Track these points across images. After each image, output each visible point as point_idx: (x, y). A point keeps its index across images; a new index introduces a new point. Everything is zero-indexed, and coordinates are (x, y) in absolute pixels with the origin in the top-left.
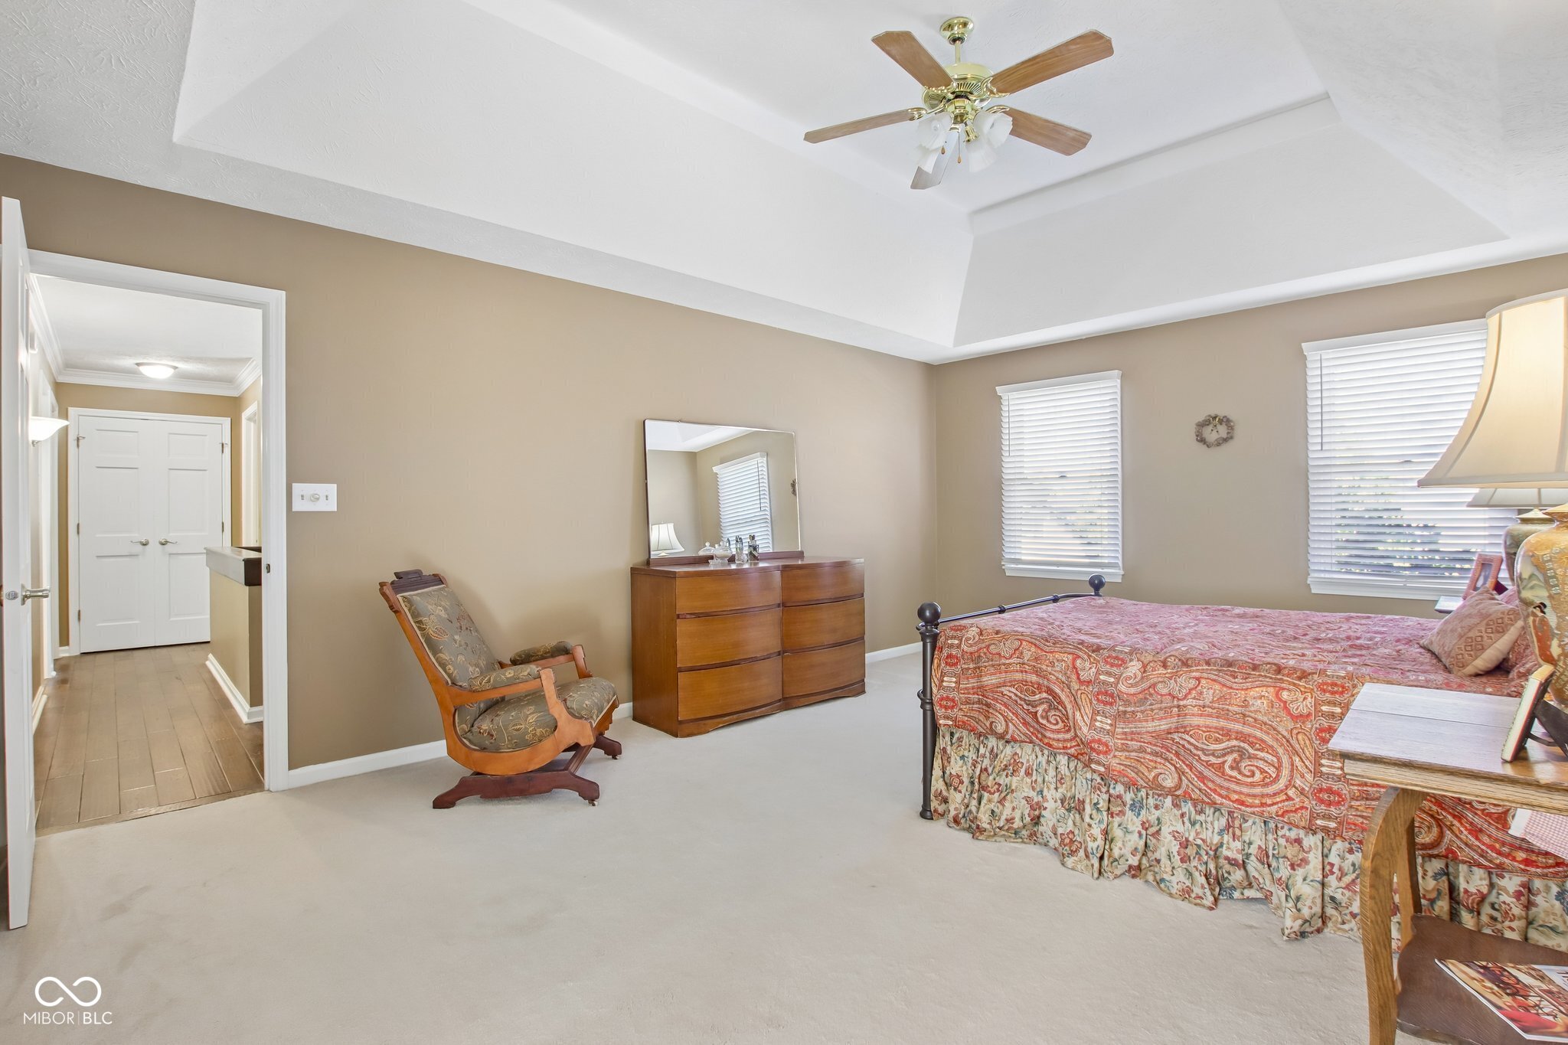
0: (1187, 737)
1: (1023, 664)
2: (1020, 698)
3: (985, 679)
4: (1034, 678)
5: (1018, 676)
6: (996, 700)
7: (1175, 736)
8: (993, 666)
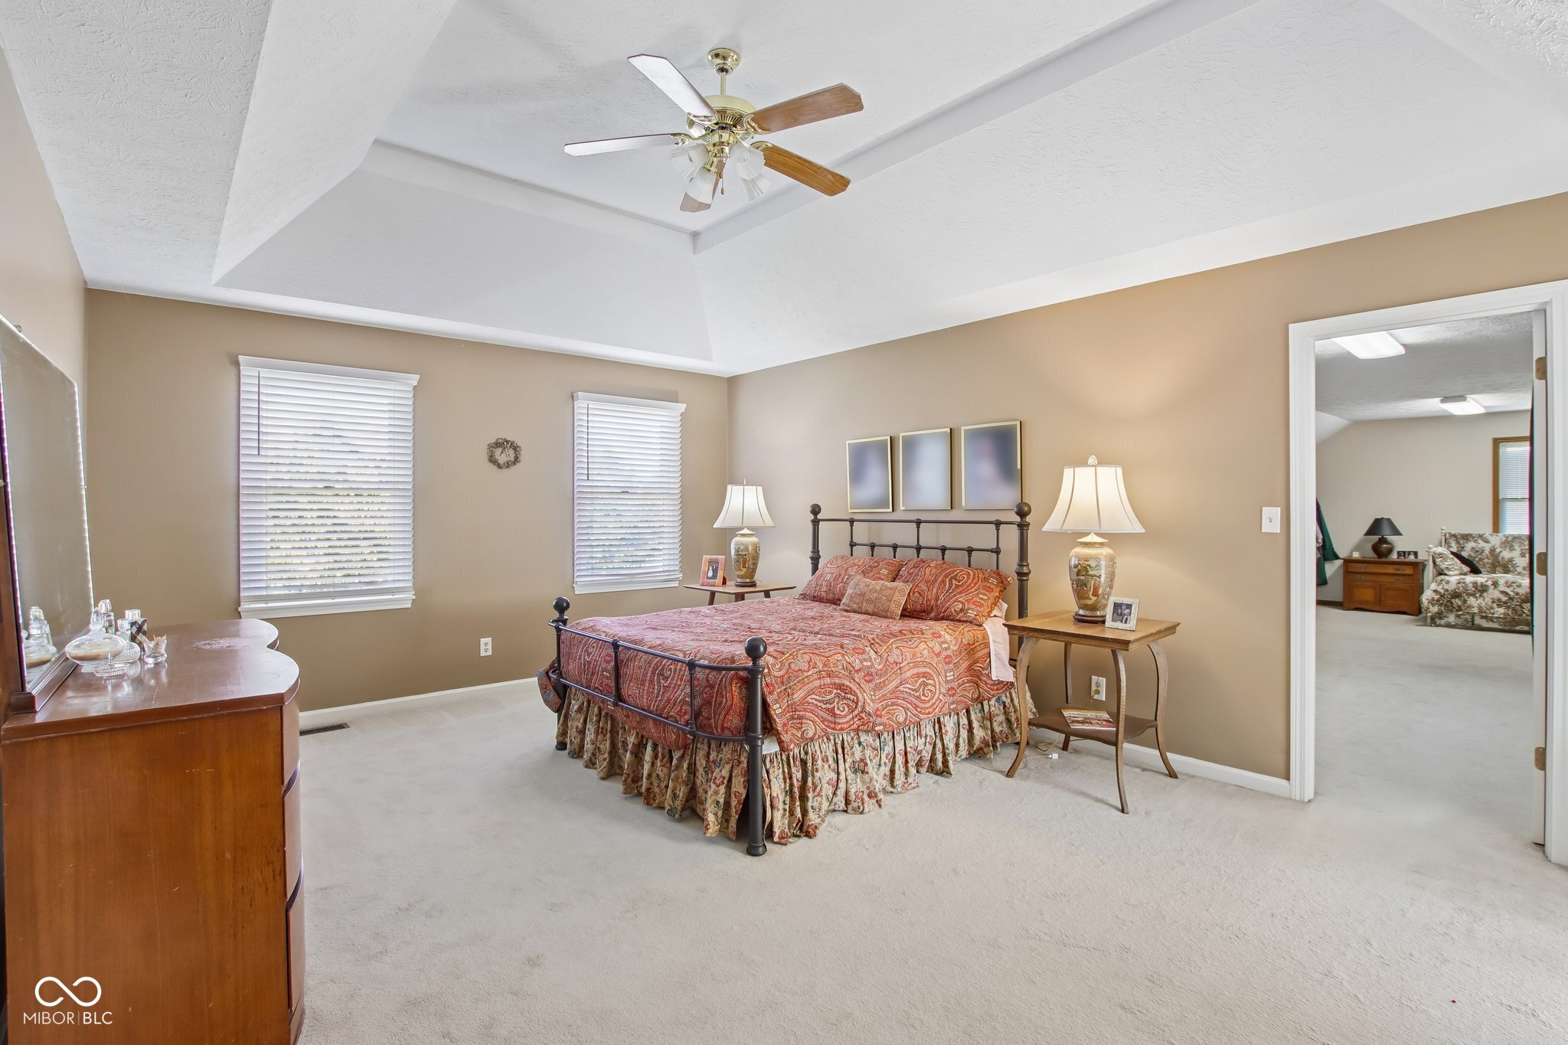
0: (907, 686)
1: (820, 672)
2: (820, 701)
3: (796, 696)
4: (828, 680)
5: (817, 683)
6: (805, 710)
7: (901, 688)
8: (799, 682)
